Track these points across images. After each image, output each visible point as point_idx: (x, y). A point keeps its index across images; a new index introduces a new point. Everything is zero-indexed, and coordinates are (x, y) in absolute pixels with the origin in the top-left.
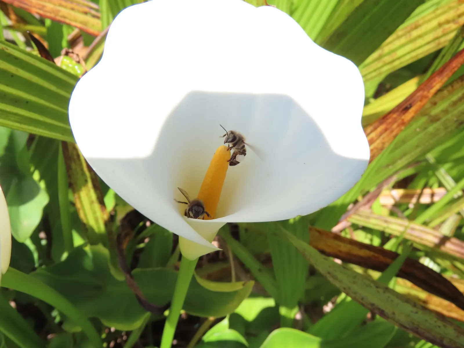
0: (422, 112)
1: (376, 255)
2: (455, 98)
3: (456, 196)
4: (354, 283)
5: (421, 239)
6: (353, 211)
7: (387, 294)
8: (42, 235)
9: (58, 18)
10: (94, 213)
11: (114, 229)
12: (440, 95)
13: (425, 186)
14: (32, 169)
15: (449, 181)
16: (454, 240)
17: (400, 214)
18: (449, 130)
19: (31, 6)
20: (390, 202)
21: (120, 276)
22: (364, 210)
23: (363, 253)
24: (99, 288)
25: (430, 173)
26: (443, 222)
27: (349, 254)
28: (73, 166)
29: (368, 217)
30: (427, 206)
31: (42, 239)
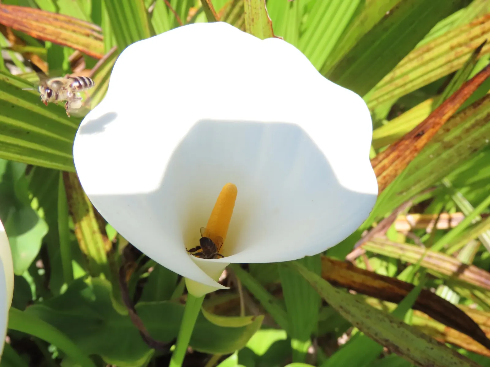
0: (435, 139)
1: (390, 286)
2: (468, 125)
3: (474, 221)
4: (368, 317)
5: (439, 267)
6: (367, 238)
7: (402, 329)
8: (39, 264)
9: (59, 41)
10: (96, 243)
11: (116, 258)
12: (452, 121)
13: (442, 211)
14: (30, 196)
15: (466, 206)
16: (473, 268)
17: (417, 241)
18: (463, 156)
19: (31, 29)
20: (406, 228)
21: (122, 311)
22: (379, 237)
23: (377, 284)
24: (100, 322)
25: (447, 197)
26: (462, 248)
27: (362, 284)
28: (75, 195)
29: (382, 244)
30: (445, 232)
31: (39, 268)
